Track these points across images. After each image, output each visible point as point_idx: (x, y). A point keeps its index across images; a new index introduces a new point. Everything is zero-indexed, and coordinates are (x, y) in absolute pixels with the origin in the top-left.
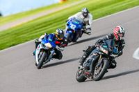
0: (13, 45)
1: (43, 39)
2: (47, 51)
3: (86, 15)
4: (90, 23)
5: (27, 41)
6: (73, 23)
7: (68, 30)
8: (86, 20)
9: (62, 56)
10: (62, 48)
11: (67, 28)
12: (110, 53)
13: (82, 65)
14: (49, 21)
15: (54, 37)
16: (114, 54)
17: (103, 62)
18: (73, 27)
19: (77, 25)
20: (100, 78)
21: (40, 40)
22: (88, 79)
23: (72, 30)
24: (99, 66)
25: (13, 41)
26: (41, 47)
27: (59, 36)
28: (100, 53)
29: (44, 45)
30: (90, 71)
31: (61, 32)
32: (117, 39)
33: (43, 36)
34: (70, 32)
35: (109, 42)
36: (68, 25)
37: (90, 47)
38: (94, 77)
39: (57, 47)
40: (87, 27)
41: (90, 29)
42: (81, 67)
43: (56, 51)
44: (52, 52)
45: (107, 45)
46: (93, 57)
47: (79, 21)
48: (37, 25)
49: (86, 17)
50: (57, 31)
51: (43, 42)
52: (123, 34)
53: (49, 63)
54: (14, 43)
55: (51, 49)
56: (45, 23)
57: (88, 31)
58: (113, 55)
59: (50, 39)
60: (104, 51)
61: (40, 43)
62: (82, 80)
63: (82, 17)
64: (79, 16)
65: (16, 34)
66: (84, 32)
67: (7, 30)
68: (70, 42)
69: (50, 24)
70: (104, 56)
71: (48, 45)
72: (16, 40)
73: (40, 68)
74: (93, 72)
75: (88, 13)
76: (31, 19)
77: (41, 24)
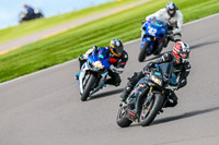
0: (45, 67)
1: (90, 54)
2: (96, 74)
3: (172, 12)
4: (179, 24)
5: (67, 60)
6: (152, 26)
7: (145, 36)
8: (173, 20)
9: (120, 81)
10: (120, 69)
11: (143, 33)
12: (164, 83)
13: (124, 101)
14: (102, 30)
15: (107, 53)
16: (171, 85)
17: (153, 98)
18: (152, 31)
19: (159, 29)
20: (149, 123)
21: (86, 56)
22: (134, 123)
23: (152, 37)
24: (148, 104)
25: (44, 60)
26: (87, 68)
27: (114, 50)
28: (150, 84)
29: (91, 65)
30: (135, 110)
31: (118, 44)
32: (178, 62)
33: (91, 51)
34: (149, 39)
35: (164, 67)
36: (144, 29)
37: (136, 74)
38: (141, 121)
39: (112, 67)
40: (175, 31)
41: (179, 34)
42: (124, 104)
43: (110, 73)
44: (103, 75)
45: (160, 71)
46: (140, 90)
47: (162, 23)
48: (83, 36)
49: (172, 16)
50: (112, 42)
51: (89, 60)
52: (187, 53)
53: (100, 91)
54: (46, 63)
55: (102, 71)
56: (95, 32)
57: (176, 38)
58: (169, 87)
59: (101, 56)
60: (156, 81)
61: (85, 61)
62: (125, 124)
63: (167, 16)
64: (161, 14)
65: (48, 49)
66: (169, 39)
67: (37, 43)
68: (149, 55)
69: (104, 34)
70: (156, 88)
71: (98, 65)
72: (48, 58)
73: (84, 99)
74: (139, 112)
75: (175, 9)
76: (73, 26)
77: (89, 34)
